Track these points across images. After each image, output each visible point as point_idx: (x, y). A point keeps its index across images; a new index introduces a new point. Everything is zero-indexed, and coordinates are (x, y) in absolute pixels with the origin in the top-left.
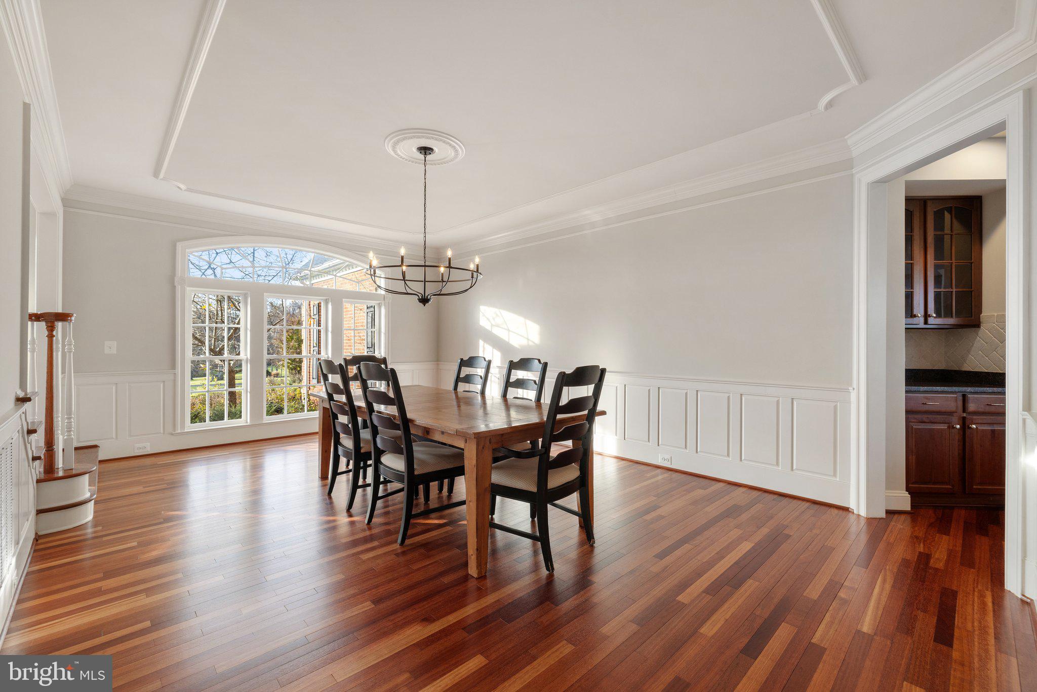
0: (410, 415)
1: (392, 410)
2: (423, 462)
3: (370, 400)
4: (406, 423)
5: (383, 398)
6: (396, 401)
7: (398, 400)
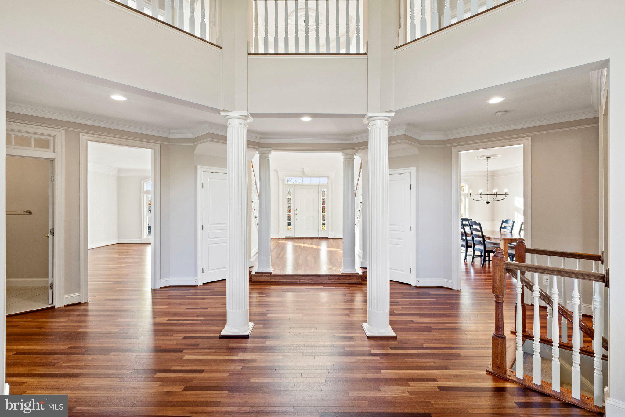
0: (484, 235)
1: (479, 233)
2: (488, 247)
3: (473, 236)
4: (483, 237)
5: (477, 230)
6: (481, 231)
7: (481, 230)
